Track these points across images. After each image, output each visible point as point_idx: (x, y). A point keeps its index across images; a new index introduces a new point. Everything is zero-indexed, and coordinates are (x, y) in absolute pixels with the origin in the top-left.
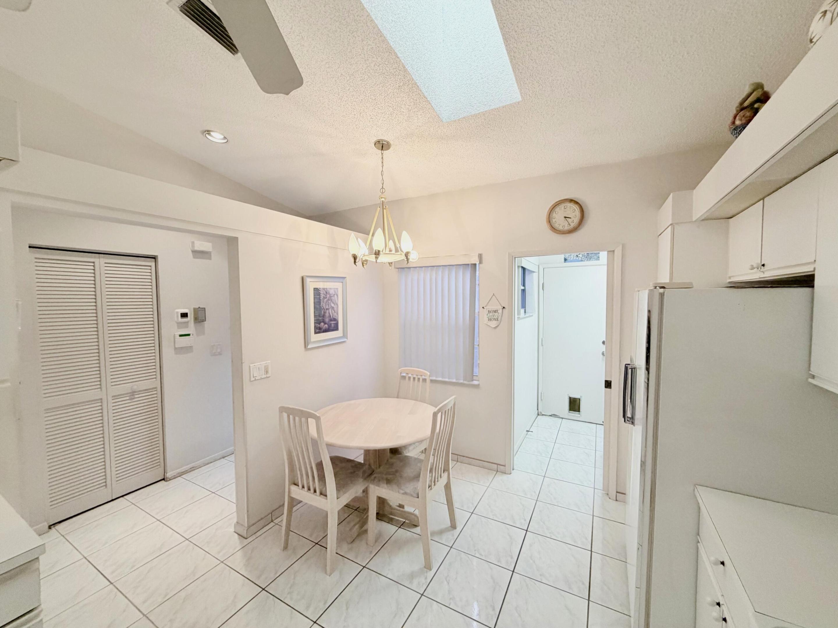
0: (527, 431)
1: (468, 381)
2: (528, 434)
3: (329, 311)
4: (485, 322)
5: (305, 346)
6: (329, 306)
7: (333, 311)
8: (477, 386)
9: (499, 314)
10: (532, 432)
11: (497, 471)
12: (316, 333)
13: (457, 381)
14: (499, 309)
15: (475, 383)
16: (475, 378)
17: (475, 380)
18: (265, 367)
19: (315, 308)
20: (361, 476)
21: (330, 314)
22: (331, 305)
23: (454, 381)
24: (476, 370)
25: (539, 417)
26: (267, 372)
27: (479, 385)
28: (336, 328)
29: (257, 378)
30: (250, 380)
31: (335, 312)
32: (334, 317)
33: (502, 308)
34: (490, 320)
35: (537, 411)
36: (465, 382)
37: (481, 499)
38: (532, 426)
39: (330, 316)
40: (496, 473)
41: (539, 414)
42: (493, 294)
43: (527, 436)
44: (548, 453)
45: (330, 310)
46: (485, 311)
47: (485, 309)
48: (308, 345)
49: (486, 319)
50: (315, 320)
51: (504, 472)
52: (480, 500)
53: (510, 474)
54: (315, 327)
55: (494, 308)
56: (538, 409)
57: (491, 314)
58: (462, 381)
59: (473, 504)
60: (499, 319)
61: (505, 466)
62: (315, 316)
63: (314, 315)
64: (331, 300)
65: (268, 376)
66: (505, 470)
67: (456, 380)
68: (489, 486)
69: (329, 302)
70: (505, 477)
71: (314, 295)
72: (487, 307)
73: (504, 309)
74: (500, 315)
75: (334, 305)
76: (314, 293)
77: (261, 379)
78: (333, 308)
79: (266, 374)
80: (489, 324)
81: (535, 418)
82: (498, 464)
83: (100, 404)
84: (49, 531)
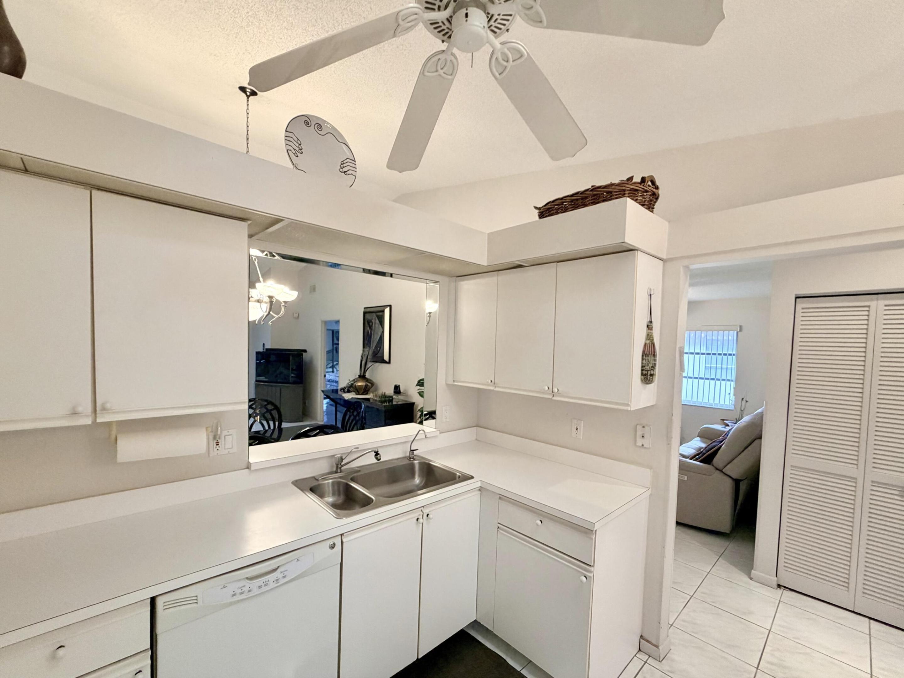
83: (854, 484)
84: (776, 589)
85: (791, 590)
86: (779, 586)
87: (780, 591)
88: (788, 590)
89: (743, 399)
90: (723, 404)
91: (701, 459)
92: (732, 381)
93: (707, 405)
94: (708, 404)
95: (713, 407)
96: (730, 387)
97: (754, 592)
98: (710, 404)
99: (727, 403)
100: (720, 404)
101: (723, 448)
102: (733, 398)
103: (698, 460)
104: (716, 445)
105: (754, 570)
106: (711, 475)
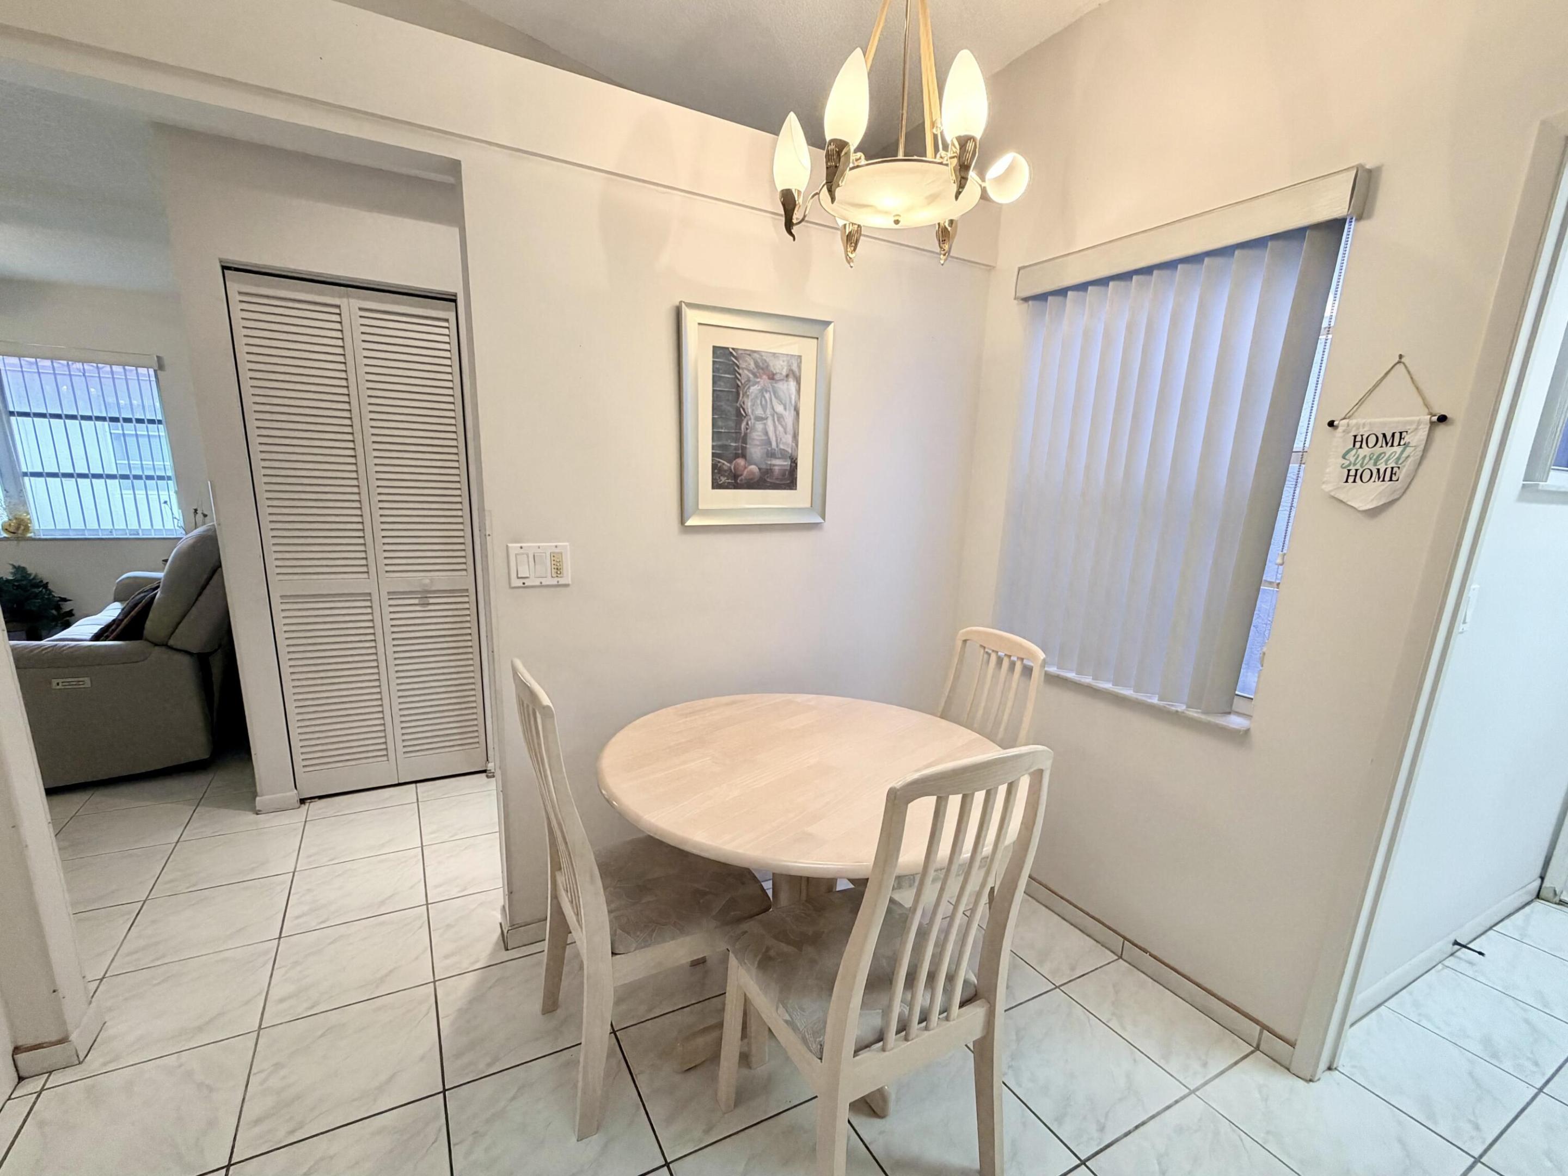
0: (1456, 943)
1: (1206, 713)
2: (1458, 954)
3: (765, 424)
4: (1327, 488)
5: (682, 521)
6: (764, 410)
7: (780, 428)
8: (1241, 737)
9: (1409, 450)
10: (1480, 953)
11: (1257, 1048)
12: (716, 485)
13: (1162, 703)
14: (1410, 428)
15: (1235, 722)
16: (1238, 704)
17: (1238, 714)
18: (553, 555)
19: (716, 409)
20: (714, 913)
21: (766, 433)
22: (773, 408)
23: (1155, 700)
24: (1249, 678)
25: (1539, 905)
26: (558, 571)
27: (1247, 731)
28: (788, 481)
29: (528, 583)
30: (510, 583)
31: (786, 433)
32: (782, 447)
33: (1432, 423)
34: (1353, 476)
35: (1539, 881)
36: (1193, 713)
37: (1143, 1123)
38: (1491, 928)
39: (769, 442)
40: (1252, 1052)
41: (1543, 894)
42: (1397, 359)
43: (1451, 962)
44: (1536, 1064)
45: (770, 422)
46: (1340, 440)
47: (1340, 429)
48: (688, 519)
49: (1334, 469)
50: (713, 447)
51: (1286, 1063)
52: (1137, 1127)
53: (1311, 1081)
54: (714, 467)
55: (1388, 422)
56: (1542, 878)
57: (1365, 451)
58: (1181, 708)
59: (1102, 1129)
60: (1402, 474)
61: (1293, 1045)
62: (716, 435)
63: (713, 433)
64: (775, 393)
65: (562, 581)
66: (1290, 1063)
67: (1159, 700)
68: (1198, 1089)
69: (767, 396)
70: (1281, 1083)
71: (714, 370)
72: (1353, 422)
73: (1442, 429)
74: (1413, 453)
75: (785, 409)
76: (714, 362)
77: (541, 586)
78: (780, 417)
79: (554, 575)
80: (1341, 496)
81: (1517, 904)
82: (1264, 1027)
83: (368, 604)
84: (299, 808)
85: (321, 797)
86: (302, 801)
87: (305, 807)
88: (316, 800)
89: (196, 510)
90: (160, 530)
91: (115, 634)
92: (169, 478)
93: (126, 534)
94: (127, 531)
95: (141, 536)
96: (169, 492)
97: (265, 830)
98: (132, 532)
99: (169, 526)
100: (155, 530)
101: (159, 599)
102: (177, 513)
103: (111, 638)
104: (142, 597)
105: (259, 796)
106: (146, 659)
